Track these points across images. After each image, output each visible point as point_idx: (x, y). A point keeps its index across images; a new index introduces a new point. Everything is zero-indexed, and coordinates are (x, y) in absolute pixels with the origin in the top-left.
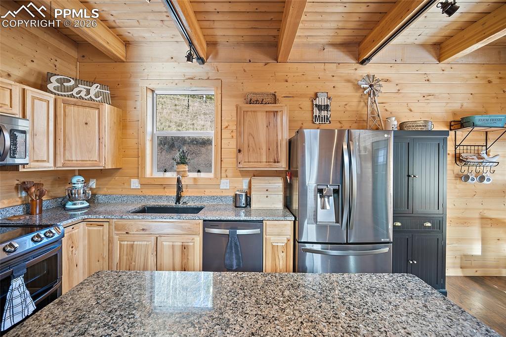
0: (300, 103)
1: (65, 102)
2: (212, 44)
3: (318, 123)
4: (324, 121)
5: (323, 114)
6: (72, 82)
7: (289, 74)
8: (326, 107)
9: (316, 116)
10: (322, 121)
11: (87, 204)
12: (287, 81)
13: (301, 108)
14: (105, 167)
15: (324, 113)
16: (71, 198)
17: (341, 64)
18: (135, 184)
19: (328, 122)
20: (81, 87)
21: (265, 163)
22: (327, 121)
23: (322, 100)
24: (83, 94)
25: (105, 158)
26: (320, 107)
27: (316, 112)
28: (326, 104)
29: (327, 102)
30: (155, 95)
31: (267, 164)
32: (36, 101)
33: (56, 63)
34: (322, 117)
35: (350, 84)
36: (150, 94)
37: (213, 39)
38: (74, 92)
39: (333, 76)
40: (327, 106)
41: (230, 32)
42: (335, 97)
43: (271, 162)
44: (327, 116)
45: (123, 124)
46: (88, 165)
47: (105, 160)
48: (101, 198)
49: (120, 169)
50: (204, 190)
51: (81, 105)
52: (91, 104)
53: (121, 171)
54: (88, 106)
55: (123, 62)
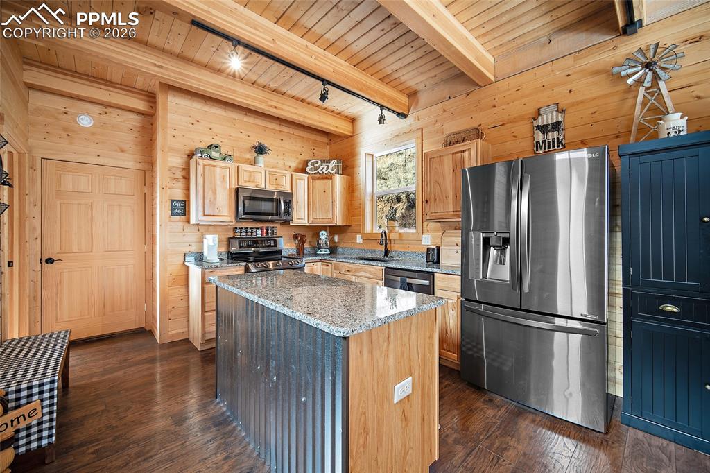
0: (514, 129)
1: (313, 178)
2: (413, 95)
3: (541, 152)
4: (554, 147)
5: (550, 137)
6: (320, 163)
7: (496, 97)
8: (557, 126)
9: (538, 143)
10: (549, 148)
11: (328, 252)
12: (495, 107)
13: (515, 137)
14: (336, 223)
15: (553, 135)
16: (319, 248)
17: (582, 52)
18: (359, 239)
19: (561, 147)
20: (324, 165)
21: (452, 213)
22: (558, 146)
23: (548, 118)
24: (324, 170)
25: (336, 216)
26: (544, 129)
27: (540, 137)
28: (555, 121)
29: (557, 117)
30: (374, 159)
31: (455, 213)
32: (298, 181)
33: (314, 151)
34: (549, 142)
35: (603, 76)
36: (370, 159)
37: (411, 91)
38: (319, 170)
39: (568, 75)
40: (558, 123)
41: (421, 78)
42: (573, 105)
43: (458, 211)
44: (558, 138)
45: (352, 188)
46: (325, 222)
47: (336, 218)
48: (339, 249)
49: (350, 226)
50: (407, 246)
51: (322, 178)
52: (328, 177)
53: (351, 228)
54: (326, 178)
55: (351, 136)
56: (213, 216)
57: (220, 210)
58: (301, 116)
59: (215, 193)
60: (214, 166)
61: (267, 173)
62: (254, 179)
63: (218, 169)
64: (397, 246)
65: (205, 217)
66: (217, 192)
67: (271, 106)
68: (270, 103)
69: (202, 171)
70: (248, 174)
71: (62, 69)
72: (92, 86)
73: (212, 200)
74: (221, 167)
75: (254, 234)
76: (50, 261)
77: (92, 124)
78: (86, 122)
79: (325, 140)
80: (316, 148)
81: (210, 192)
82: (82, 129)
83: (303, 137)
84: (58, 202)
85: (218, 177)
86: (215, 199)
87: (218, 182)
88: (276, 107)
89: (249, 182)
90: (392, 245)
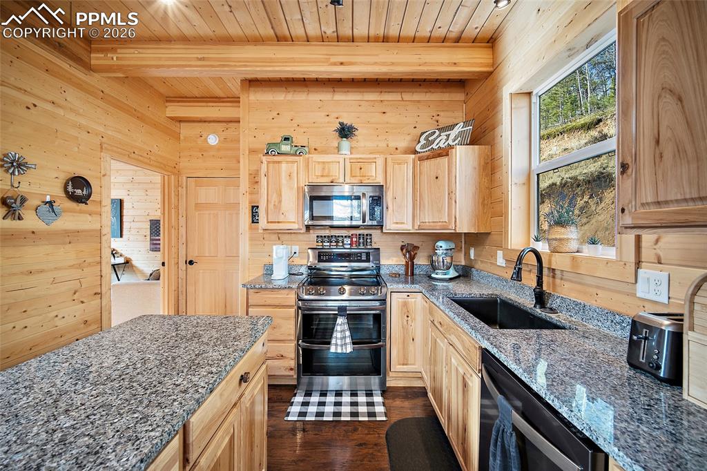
1: (421, 159)
14: (455, 230)
18: (500, 259)
20: (444, 135)
24: (441, 144)
25: (455, 218)
30: (534, 100)
32: (397, 165)
33: (438, 118)
36: (522, 102)
38: (434, 145)
46: (438, 228)
47: (455, 221)
48: (475, 272)
49: (489, 234)
50: (594, 291)
51: (434, 157)
52: (444, 153)
53: (490, 237)
54: (440, 155)
55: (491, 73)
56: (278, 222)
57: (285, 216)
58: (384, 64)
59: (280, 195)
60: (279, 162)
61: (347, 161)
62: (329, 172)
63: (284, 166)
64: (567, 285)
65: (269, 224)
66: (283, 194)
67: (335, 64)
68: (333, 59)
69: (266, 170)
70: (321, 166)
71: (189, 98)
72: (207, 106)
73: (276, 204)
74: (287, 162)
75: (341, 244)
76: (191, 263)
77: (217, 142)
78: (213, 140)
79: (459, 96)
80: (442, 114)
81: (275, 195)
82: (212, 147)
83: (419, 101)
84: (197, 213)
85: (284, 175)
86: (280, 202)
87: (284, 181)
88: (342, 64)
89: (322, 176)
90: (558, 281)
